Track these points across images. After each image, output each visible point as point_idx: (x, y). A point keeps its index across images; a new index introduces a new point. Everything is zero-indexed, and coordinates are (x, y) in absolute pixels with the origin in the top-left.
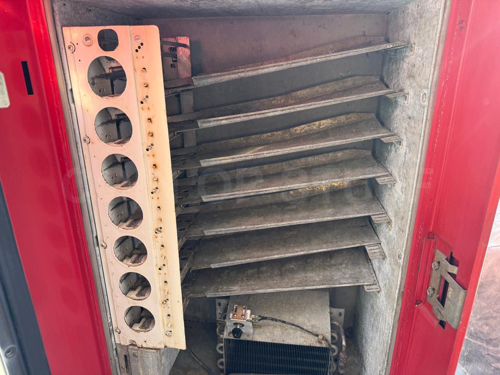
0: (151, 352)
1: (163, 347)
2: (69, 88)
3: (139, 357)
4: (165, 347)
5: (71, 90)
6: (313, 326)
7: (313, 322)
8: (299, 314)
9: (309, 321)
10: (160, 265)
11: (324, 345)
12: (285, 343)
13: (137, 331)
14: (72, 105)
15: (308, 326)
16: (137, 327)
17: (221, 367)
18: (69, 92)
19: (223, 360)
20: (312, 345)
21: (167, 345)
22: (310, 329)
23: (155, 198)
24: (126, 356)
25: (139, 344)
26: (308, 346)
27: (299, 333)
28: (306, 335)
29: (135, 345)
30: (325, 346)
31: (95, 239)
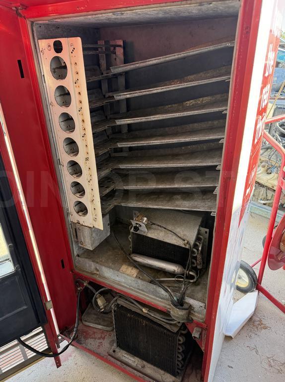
0: (87, 228)
1: (92, 227)
2: (42, 74)
3: (81, 230)
4: (94, 227)
5: (44, 75)
6: (184, 235)
7: (185, 233)
8: (178, 227)
9: (183, 232)
10: (89, 179)
11: (187, 247)
12: (164, 241)
13: (80, 215)
14: (44, 84)
15: (181, 234)
16: (80, 214)
18: (43, 77)
19: (131, 245)
20: (180, 245)
21: (95, 226)
22: (182, 236)
23: (84, 140)
24: (75, 229)
25: (81, 223)
26: (178, 246)
27: (174, 237)
28: (179, 239)
29: (79, 223)
31: (58, 161)
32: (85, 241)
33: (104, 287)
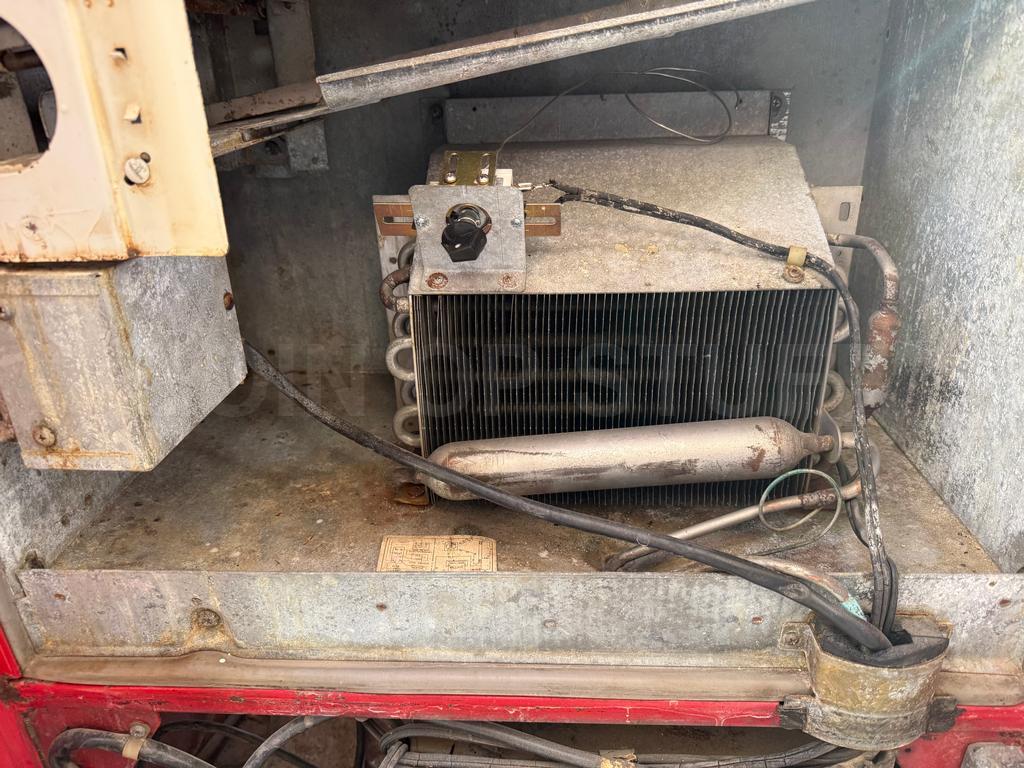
0: (69, 281)
1: (119, 251)
3: (19, 321)
4: (134, 250)
11: (812, 281)
12: (653, 290)
17: (409, 440)
19: (417, 409)
20: (763, 287)
26: (750, 293)
30: (818, 286)
32: (69, 415)
33: (287, 719)
